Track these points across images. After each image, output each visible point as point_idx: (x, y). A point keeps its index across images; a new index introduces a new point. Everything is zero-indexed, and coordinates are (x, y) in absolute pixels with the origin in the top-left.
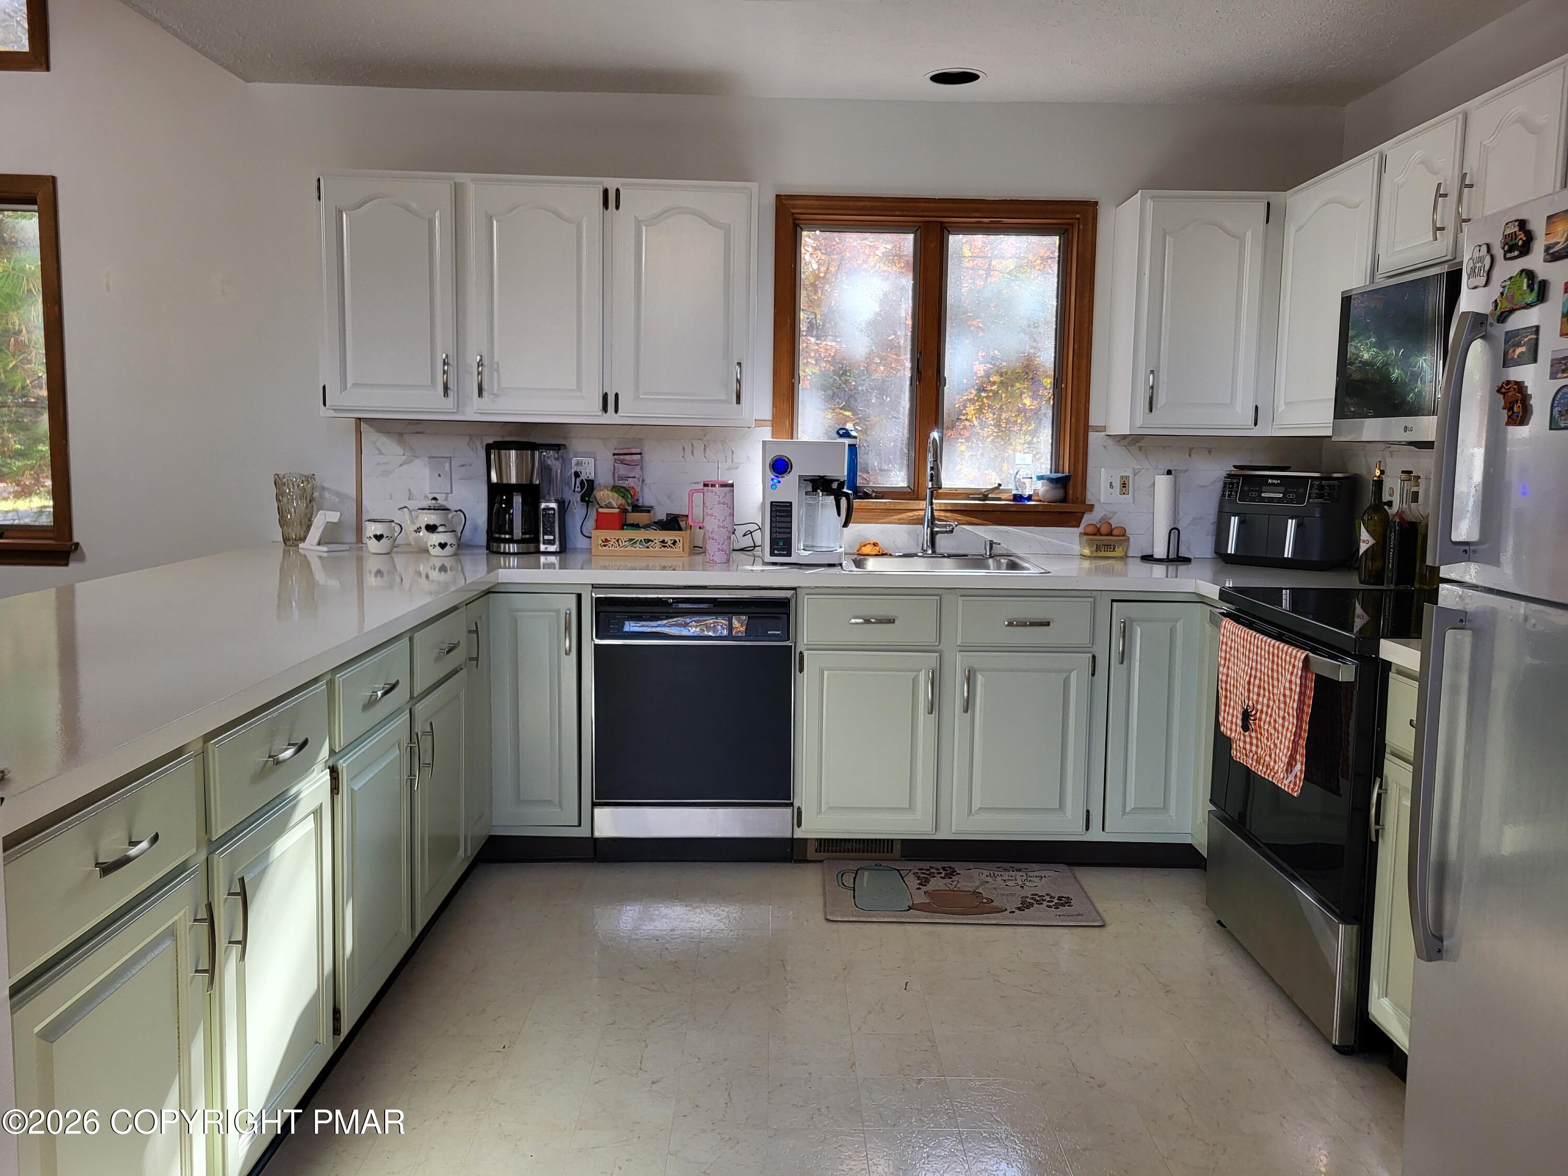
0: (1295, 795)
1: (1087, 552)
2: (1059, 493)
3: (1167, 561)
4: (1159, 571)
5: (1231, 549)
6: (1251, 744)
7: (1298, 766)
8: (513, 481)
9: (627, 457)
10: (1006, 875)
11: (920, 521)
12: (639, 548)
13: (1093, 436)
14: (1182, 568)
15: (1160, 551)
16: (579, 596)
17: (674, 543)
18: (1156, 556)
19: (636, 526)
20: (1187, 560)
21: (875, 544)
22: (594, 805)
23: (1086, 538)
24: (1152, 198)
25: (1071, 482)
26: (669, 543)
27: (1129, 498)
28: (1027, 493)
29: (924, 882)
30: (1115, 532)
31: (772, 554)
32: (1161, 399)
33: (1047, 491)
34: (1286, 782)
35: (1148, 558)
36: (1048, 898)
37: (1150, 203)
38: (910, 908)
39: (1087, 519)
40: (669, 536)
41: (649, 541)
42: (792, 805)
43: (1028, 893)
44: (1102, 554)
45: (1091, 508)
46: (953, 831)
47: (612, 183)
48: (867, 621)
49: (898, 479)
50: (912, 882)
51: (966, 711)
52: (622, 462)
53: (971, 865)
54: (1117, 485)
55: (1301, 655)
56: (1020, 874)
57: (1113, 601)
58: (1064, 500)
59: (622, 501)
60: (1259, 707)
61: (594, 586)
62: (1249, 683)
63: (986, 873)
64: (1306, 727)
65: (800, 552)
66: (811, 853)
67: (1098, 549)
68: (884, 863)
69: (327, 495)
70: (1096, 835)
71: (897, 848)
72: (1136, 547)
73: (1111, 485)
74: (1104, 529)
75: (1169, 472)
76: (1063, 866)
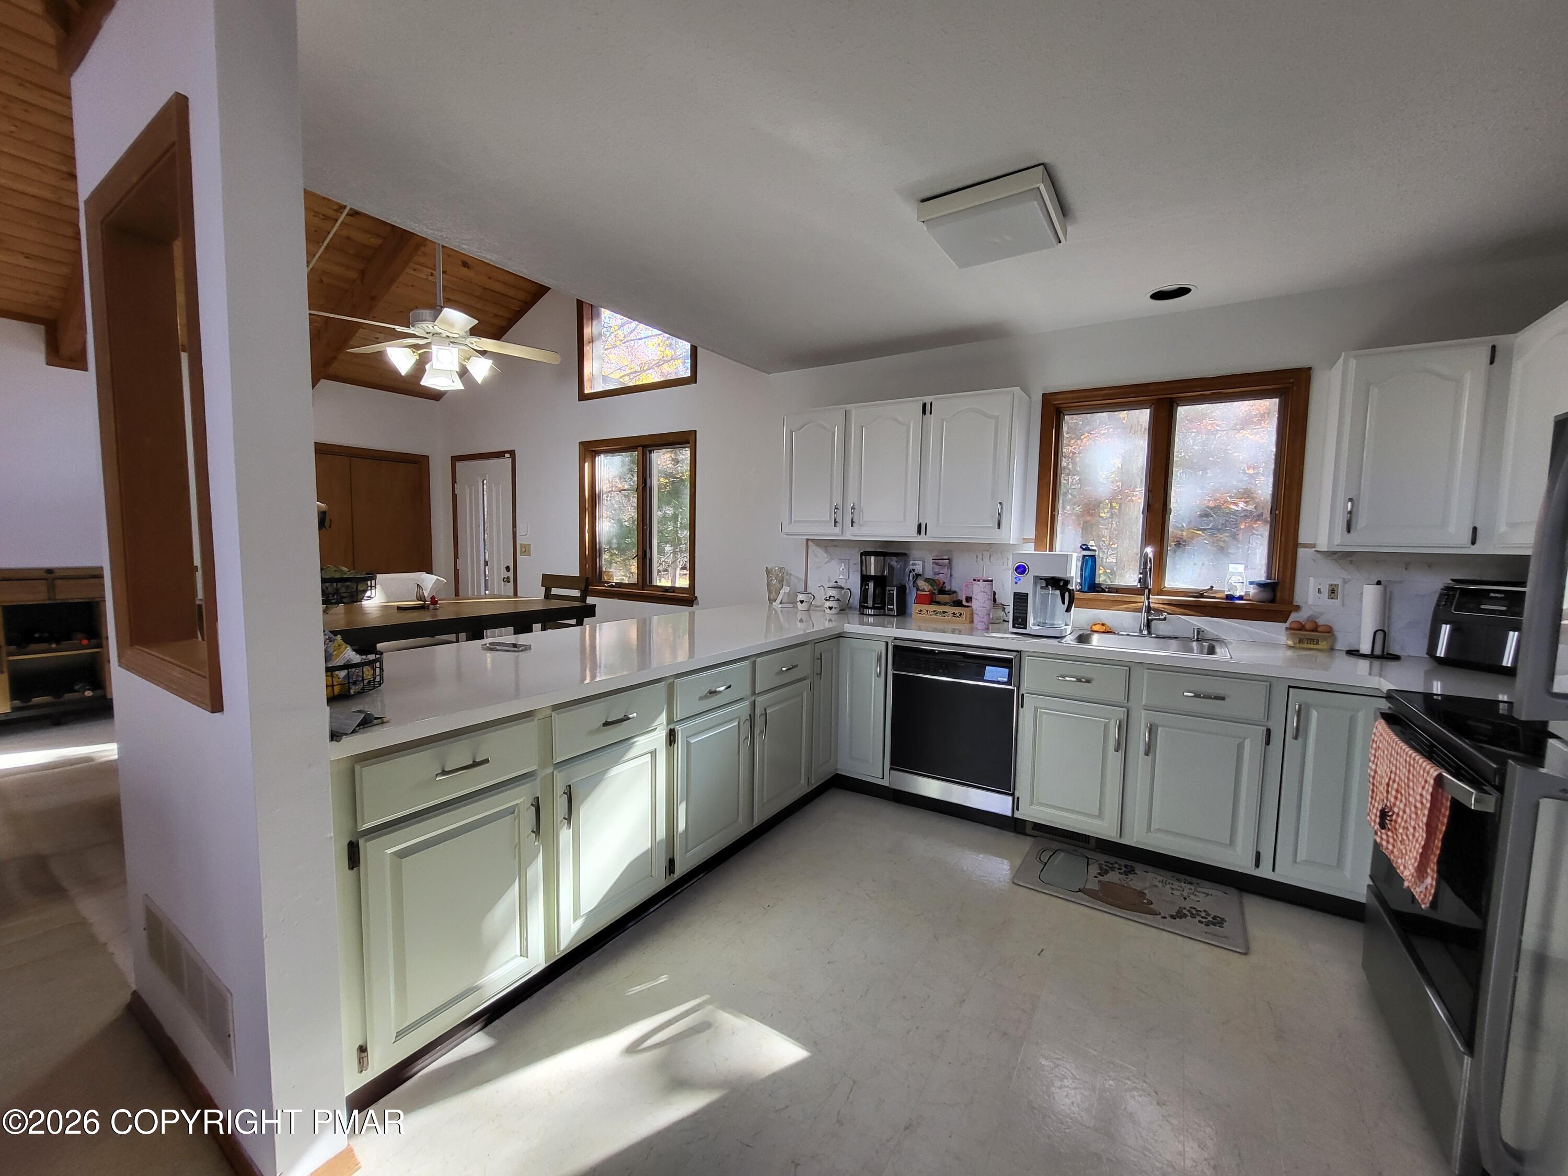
0: (1423, 906)
1: (1290, 643)
2: (1266, 595)
3: (1371, 656)
4: (1363, 665)
5: (1441, 652)
6: (1388, 842)
7: (1429, 880)
8: (873, 574)
9: (940, 561)
10: (1176, 885)
11: (1140, 611)
12: (939, 617)
13: (1301, 552)
14: (1393, 664)
15: (1365, 648)
16: (887, 643)
17: (961, 615)
18: (1362, 652)
19: (938, 603)
20: (1396, 658)
21: (1103, 625)
22: (891, 768)
23: (1289, 632)
24: (1355, 357)
25: (1279, 587)
26: (958, 614)
27: (1337, 602)
28: (1237, 594)
29: (1103, 872)
30: (1320, 629)
31: (1014, 627)
33: (1255, 594)
34: (1418, 890)
35: (1353, 653)
36: (1203, 914)
37: (1353, 363)
38: (1080, 890)
39: (1294, 617)
40: (957, 610)
41: (946, 612)
42: (1013, 795)
43: (1187, 905)
44: (1306, 646)
45: (1298, 608)
46: (1135, 840)
47: (928, 399)
48: (1079, 680)
49: (1131, 579)
50: (1094, 870)
51: (1147, 754)
52: (937, 564)
53: (1150, 868)
54: (1326, 590)
55: (1434, 772)
56: (1189, 886)
57: (1289, 687)
58: (1273, 601)
59: (930, 587)
60: (1396, 810)
61: (895, 638)
62: (1388, 785)
63: (1160, 878)
64: (1438, 843)
65: (1032, 625)
66: (1029, 830)
67: (1300, 641)
68: (1080, 850)
69: (792, 577)
70: (1264, 872)
71: (1093, 844)
72: (1342, 644)
73: (1319, 591)
74: (1308, 626)
75: (1379, 583)
76: (1233, 891)
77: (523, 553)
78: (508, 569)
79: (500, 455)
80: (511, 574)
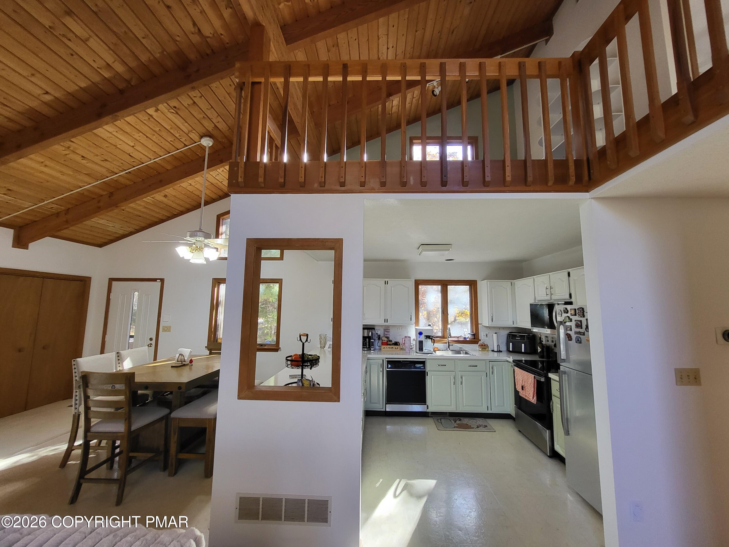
0: (535, 403)
1: (480, 349)
2: (473, 337)
3: (497, 351)
4: (496, 354)
5: (511, 350)
6: (524, 393)
7: (535, 398)
8: (366, 336)
9: (387, 330)
10: (472, 420)
11: (446, 343)
12: (391, 349)
13: (479, 325)
14: (501, 353)
15: (496, 350)
16: (383, 360)
17: (398, 348)
18: (495, 350)
19: (390, 345)
20: (501, 351)
21: (437, 348)
22: (386, 404)
23: (480, 347)
24: (489, 281)
25: (476, 335)
26: (397, 348)
27: (488, 338)
28: (467, 337)
29: (455, 422)
30: (486, 345)
31: (419, 351)
32: (494, 320)
33: (471, 337)
34: (533, 401)
35: (493, 351)
36: (482, 425)
37: (489, 282)
38: (454, 427)
39: (480, 343)
40: (396, 347)
41: (392, 348)
42: (426, 404)
43: (477, 424)
44: (483, 350)
45: (480, 340)
46: (460, 410)
47: (386, 280)
48: (439, 366)
49: (440, 334)
50: (453, 422)
51: (461, 384)
52: (386, 331)
53: (464, 418)
54: (485, 335)
55: (533, 376)
56: (475, 420)
57: (489, 361)
58: (474, 339)
59: (387, 340)
60: (525, 385)
61: (386, 358)
62: (522, 380)
63: (468, 420)
64: (536, 390)
65: (425, 351)
66: (430, 415)
67: (483, 349)
68: (445, 417)
69: (328, 338)
70: (490, 412)
71: (448, 414)
72: (490, 348)
73: (484, 336)
74: (484, 345)
75: (496, 333)
76: (483, 419)
77: (164, 330)
78: (151, 339)
79: (155, 280)
80: (153, 342)
